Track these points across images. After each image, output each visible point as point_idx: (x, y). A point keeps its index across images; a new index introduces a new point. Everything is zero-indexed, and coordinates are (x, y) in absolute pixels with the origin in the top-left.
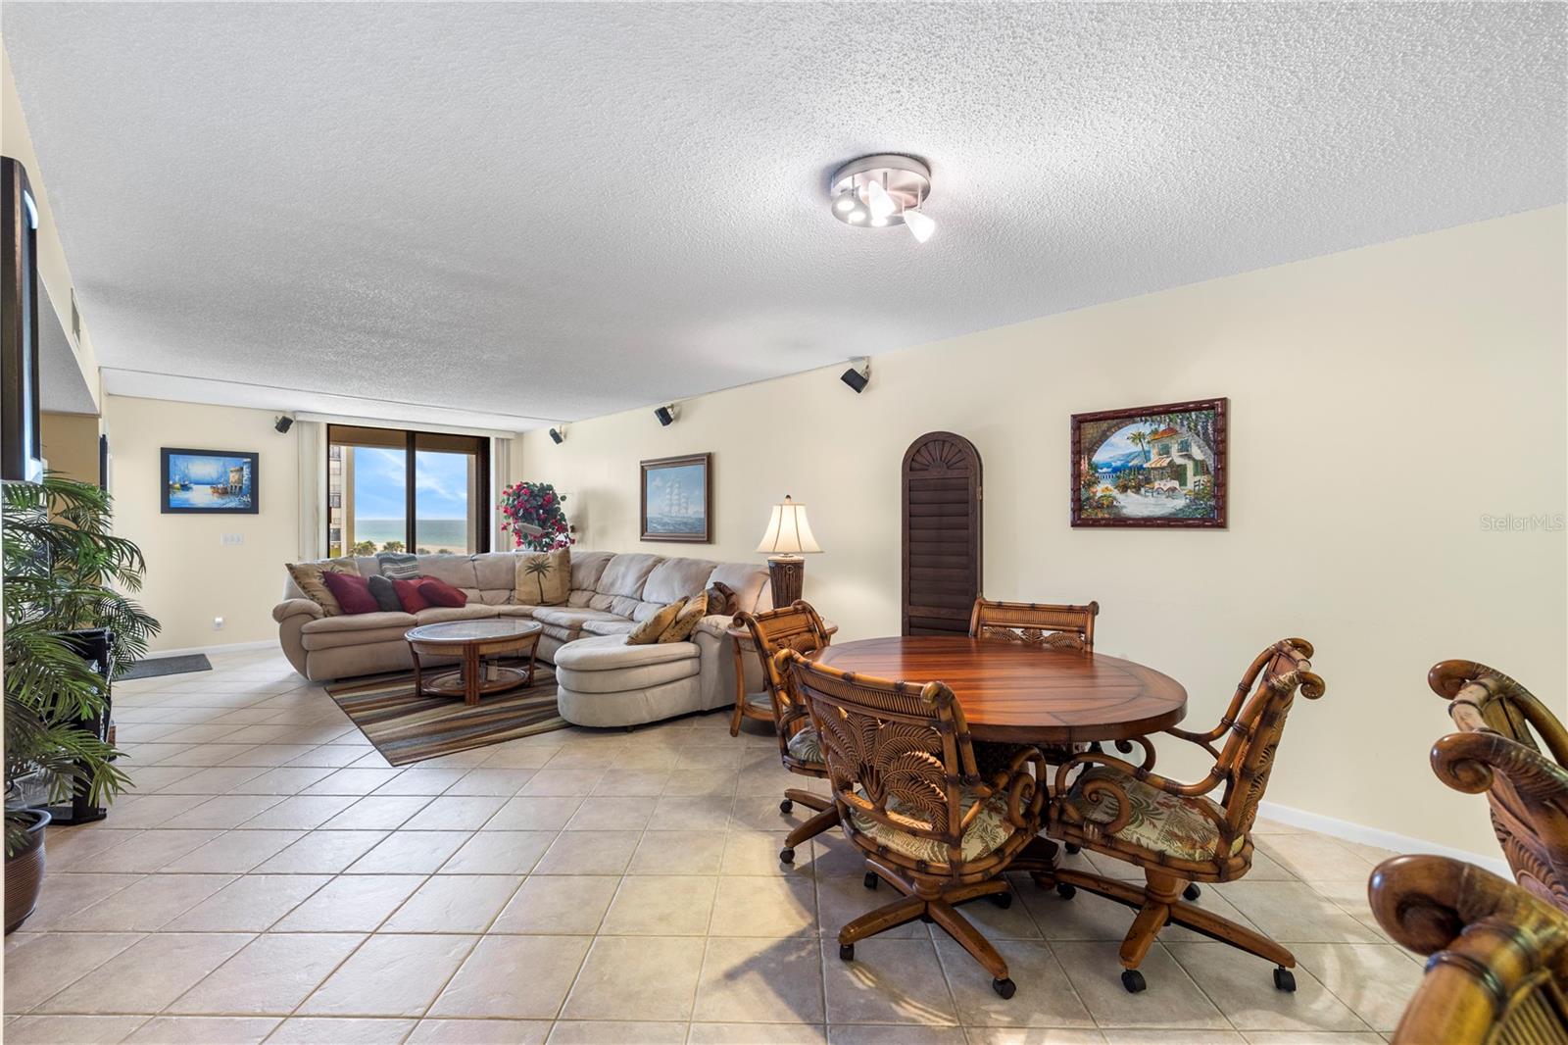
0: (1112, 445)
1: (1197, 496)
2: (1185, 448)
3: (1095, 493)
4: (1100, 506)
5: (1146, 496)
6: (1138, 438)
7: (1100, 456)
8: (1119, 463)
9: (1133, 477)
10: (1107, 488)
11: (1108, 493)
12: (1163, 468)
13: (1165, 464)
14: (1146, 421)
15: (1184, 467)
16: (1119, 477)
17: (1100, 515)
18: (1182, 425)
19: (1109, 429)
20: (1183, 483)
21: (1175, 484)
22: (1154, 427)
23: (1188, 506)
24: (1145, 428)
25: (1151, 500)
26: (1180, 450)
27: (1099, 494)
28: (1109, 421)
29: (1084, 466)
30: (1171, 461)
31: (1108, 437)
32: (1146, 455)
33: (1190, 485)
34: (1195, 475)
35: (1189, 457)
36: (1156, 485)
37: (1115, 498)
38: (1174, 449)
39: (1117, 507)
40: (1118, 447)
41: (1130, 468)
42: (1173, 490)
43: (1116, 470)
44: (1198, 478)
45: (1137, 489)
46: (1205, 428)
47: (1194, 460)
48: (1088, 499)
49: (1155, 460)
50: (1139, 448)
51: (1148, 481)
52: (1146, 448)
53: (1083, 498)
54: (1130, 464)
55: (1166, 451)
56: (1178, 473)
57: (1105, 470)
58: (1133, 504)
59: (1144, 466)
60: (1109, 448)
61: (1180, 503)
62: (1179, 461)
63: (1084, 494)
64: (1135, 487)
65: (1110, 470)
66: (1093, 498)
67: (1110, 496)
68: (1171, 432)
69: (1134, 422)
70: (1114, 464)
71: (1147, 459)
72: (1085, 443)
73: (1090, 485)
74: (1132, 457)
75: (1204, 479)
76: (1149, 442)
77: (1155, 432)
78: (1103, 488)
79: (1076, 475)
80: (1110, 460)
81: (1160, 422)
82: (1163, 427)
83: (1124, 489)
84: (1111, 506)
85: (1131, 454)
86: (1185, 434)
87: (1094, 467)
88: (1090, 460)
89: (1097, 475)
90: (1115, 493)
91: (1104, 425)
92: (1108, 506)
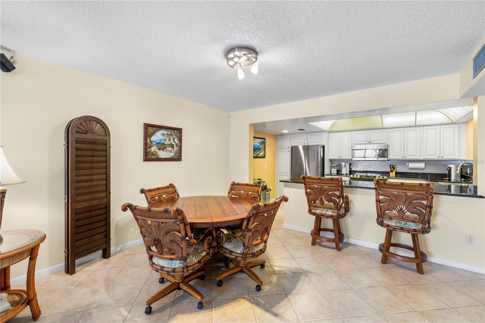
0: (157, 136)
1: (176, 153)
2: (174, 139)
3: (151, 150)
4: (153, 155)
5: (165, 152)
6: (163, 135)
7: (153, 138)
8: (158, 142)
9: (162, 146)
10: (155, 149)
11: (155, 150)
12: (169, 144)
13: (169, 143)
14: (165, 130)
15: (173, 145)
16: (158, 146)
17: (153, 157)
18: (173, 133)
19: (156, 130)
20: (173, 149)
21: (172, 149)
22: (167, 132)
23: (174, 155)
24: (165, 132)
25: (166, 153)
26: (173, 140)
27: (153, 151)
28: (156, 128)
29: (148, 141)
30: (171, 143)
31: (155, 133)
32: (165, 140)
33: (175, 150)
34: (176, 147)
35: (175, 142)
36: (168, 149)
37: (157, 152)
38: (172, 139)
39: (157, 155)
40: (158, 137)
41: (161, 143)
42: (171, 150)
43: (157, 143)
44: (176, 148)
45: (163, 150)
46: (178, 135)
47: (176, 143)
48: (149, 152)
49: (167, 142)
50: (163, 138)
51: (166, 148)
52: (165, 138)
53: (148, 152)
54: (161, 142)
55: (170, 140)
56: (172, 146)
57: (154, 143)
58: (162, 154)
59: (165, 143)
60: (156, 136)
61: (173, 154)
62: (173, 143)
63: (148, 150)
64: (162, 149)
65: (156, 143)
66: (151, 152)
67: (156, 151)
68: (171, 134)
69: (162, 130)
70: (157, 142)
71: (166, 141)
72: (149, 134)
73: (150, 147)
74: (162, 140)
75: (177, 148)
76: (166, 136)
77: (167, 134)
78: (154, 149)
79: (146, 144)
80: (156, 140)
81: (169, 131)
82: (169, 133)
83: (160, 149)
84: (156, 155)
85: (162, 139)
86: (174, 136)
87: (151, 142)
88: (150, 139)
89: (152, 144)
90: (157, 150)
91: (154, 129)
92: (155, 154)
